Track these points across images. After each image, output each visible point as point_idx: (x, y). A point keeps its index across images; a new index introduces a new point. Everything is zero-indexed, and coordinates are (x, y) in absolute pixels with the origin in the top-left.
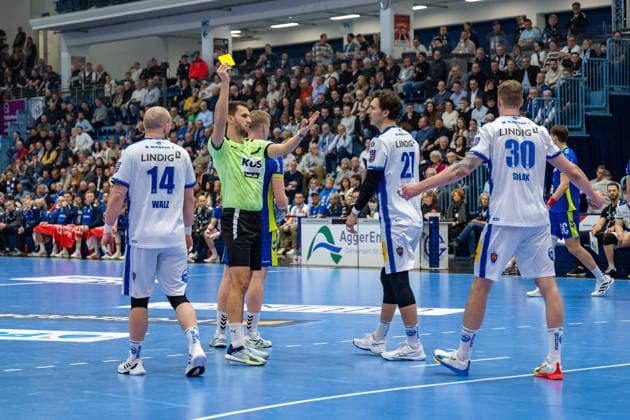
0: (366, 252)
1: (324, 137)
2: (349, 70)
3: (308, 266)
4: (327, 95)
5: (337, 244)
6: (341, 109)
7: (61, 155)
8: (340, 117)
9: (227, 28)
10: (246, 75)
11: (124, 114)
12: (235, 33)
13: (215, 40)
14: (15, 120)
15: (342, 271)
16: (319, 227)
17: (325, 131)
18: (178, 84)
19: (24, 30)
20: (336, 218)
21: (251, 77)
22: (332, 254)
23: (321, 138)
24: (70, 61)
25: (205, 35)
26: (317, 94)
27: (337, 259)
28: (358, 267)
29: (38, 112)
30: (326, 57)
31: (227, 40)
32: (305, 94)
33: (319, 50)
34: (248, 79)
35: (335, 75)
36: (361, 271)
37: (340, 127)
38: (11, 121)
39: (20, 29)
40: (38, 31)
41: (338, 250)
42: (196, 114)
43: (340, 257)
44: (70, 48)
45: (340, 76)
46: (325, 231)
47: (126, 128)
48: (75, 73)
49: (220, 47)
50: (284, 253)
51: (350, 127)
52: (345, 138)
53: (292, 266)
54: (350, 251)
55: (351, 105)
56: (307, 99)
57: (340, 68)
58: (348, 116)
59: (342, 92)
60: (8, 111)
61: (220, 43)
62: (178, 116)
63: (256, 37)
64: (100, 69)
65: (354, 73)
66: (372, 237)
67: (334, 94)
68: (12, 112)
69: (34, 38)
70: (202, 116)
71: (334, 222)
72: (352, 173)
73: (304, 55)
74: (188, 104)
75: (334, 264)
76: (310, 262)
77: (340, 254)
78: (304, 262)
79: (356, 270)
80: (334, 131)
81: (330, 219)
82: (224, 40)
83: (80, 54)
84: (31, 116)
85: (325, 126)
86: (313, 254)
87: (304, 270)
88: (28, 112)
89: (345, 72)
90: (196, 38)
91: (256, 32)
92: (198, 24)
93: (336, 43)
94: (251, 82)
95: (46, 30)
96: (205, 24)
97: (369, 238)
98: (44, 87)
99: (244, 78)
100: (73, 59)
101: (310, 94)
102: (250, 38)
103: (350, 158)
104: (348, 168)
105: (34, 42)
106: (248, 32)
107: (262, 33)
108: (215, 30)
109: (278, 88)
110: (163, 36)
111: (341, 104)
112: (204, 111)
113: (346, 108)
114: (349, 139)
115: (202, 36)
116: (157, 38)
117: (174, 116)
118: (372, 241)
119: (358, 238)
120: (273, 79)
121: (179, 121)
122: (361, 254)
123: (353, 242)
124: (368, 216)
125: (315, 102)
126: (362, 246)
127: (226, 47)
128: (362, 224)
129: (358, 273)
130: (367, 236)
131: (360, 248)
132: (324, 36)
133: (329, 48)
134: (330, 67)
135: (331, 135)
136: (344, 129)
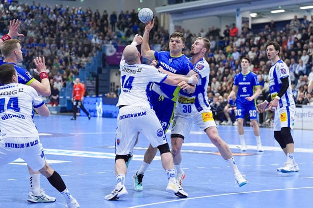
0: (306, 122)
1: (292, 65)
2: (306, 33)
4: (295, 45)
6: (302, 52)
8: (301, 56)
9: (249, 12)
10: (257, 35)
12: (254, 15)
13: (243, 18)
17: (292, 63)
18: (224, 39)
21: (260, 36)
23: (290, 66)
24: (174, 27)
25: (238, 15)
26: (289, 45)
28: (302, 129)
30: (296, 27)
31: (249, 18)
33: (293, 23)
34: (257, 37)
35: (300, 35)
36: (304, 131)
37: (300, 61)
40: (161, 13)
42: (231, 54)
44: (174, 21)
45: (302, 36)
49: (245, 21)
50: (269, 122)
51: (305, 61)
53: (270, 128)
54: (298, 121)
55: (307, 50)
56: (285, 47)
57: (302, 32)
58: (305, 55)
59: (302, 44)
61: (245, 20)
62: (223, 54)
63: (264, 16)
64: (188, 32)
65: (309, 34)
66: (309, 114)
67: (298, 44)
69: (158, 17)
70: (234, 54)
72: (304, 83)
73: (285, 26)
74: (228, 49)
79: (300, 131)
80: (297, 62)
82: (247, 18)
83: (178, 24)
85: (292, 60)
90: (233, 17)
91: (264, 15)
92: (235, 10)
93: (301, 20)
95: (164, 13)
96: (238, 10)
98: (161, 40)
99: (255, 37)
100: (176, 27)
101: (286, 44)
102: (261, 17)
103: (303, 76)
105: (159, 19)
106: (260, 15)
107: (267, 15)
108: (243, 13)
110: (220, 16)
111: (302, 49)
112: (235, 52)
113: (304, 51)
114: (304, 66)
115: (236, 16)
116: (216, 17)
117: (221, 54)
118: (309, 116)
119: (302, 115)
120: (269, 37)
121: (223, 57)
122: (304, 123)
123: (300, 117)
124: (308, 104)
125: (289, 48)
126: (305, 118)
127: (248, 21)
128: (305, 107)
129: (302, 132)
130: (307, 114)
131: (303, 120)
132: (296, 17)
133: (298, 22)
134: (297, 31)
135: (296, 64)
136: (302, 62)
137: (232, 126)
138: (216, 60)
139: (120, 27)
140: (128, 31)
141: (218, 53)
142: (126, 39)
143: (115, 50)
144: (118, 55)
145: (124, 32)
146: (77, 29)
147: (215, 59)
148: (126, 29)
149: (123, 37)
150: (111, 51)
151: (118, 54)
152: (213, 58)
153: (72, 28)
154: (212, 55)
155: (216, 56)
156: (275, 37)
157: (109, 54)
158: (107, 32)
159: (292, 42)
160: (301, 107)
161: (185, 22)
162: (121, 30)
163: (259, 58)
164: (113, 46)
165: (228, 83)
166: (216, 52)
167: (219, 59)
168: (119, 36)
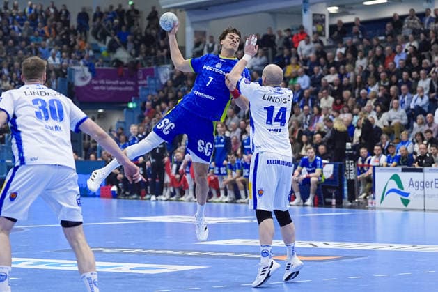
0: (432, 196)
1: (403, 98)
2: (427, 40)
3: (381, 209)
4: (408, 61)
5: (406, 190)
6: (418, 73)
8: (417, 80)
9: (325, 4)
10: (339, 45)
12: (333, 9)
13: (314, 15)
14: (146, 85)
15: (411, 213)
16: (391, 174)
17: (403, 92)
19: (157, 9)
20: (406, 167)
21: (345, 46)
22: (402, 199)
23: (401, 98)
24: (193, 33)
25: (305, 10)
26: (398, 60)
27: (406, 202)
28: (424, 210)
29: (166, 78)
31: (324, 15)
32: (389, 60)
34: (341, 48)
35: (415, 44)
36: (427, 213)
37: (419, 88)
38: (143, 85)
39: (154, 8)
40: (169, 9)
41: (407, 195)
42: (295, 78)
43: (408, 201)
44: (193, 23)
45: (420, 45)
46: (396, 178)
48: (197, 45)
49: (318, 20)
50: (365, 198)
52: (422, 97)
53: (368, 208)
54: (417, 196)
55: (428, 69)
56: (391, 64)
57: (419, 38)
58: (424, 79)
59: (421, 58)
60: (141, 77)
61: (319, 18)
63: (351, 12)
65: (432, 41)
66: (436, 183)
67: (414, 60)
68: (144, 78)
70: (300, 80)
71: (404, 170)
72: (426, 127)
75: (404, 207)
76: (383, 205)
77: (408, 198)
78: (378, 205)
79: (422, 213)
80: (413, 90)
81: (400, 168)
82: (321, 15)
83: (201, 28)
84: (160, 81)
85: (404, 87)
86: (385, 198)
87: (378, 212)
88: (158, 78)
89: (425, 40)
90: (298, 14)
91: (351, 8)
92: (300, 2)
93: (422, 16)
94: (343, 50)
95: (176, 8)
96: (305, 2)
97: (433, 184)
99: (337, 47)
100: (196, 33)
101: (392, 60)
102: (345, 13)
103: (425, 114)
104: (422, 123)
106: (344, 10)
107: (357, 9)
108: (315, 6)
109: (365, 55)
110: (273, 13)
111: (419, 68)
112: (302, 76)
113: (423, 72)
114: (426, 98)
115: (303, 13)
116: (267, 15)
118: (436, 187)
119: (424, 185)
120: (361, 47)
122: (427, 198)
123: (420, 188)
124: (433, 165)
125: (397, 66)
127: (324, 21)
128: (427, 172)
129: (425, 214)
130: (432, 182)
131: (426, 193)
132: (412, 10)
133: (417, 20)
134: (411, 36)
135: (410, 95)
137: (302, 207)
139: (99, 36)
140: (113, 41)
142: (109, 57)
143: (89, 75)
144: (95, 85)
145: (105, 43)
146: (22, 39)
148: (109, 39)
149: (104, 53)
150: (83, 79)
151: (95, 82)
153: (12, 38)
156: (371, 47)
157: (79, 83)
158: (75, 43)
159: (403, 56)
160: (421, 171)
161: (212, 23)
162: (100, 40)
163: (343, 83)
164: (86, 69)
168: (97, 51)
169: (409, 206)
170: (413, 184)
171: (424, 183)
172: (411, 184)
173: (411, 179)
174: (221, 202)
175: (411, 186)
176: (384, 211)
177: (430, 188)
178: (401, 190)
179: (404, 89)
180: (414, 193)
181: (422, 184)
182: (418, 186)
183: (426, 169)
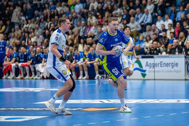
0: (158, 72)
1: (138, 15)
3: (130, 80)
5: (144, 68)
7: (8, 27)
11: (39, 6)
15: (147, 81)
16: (135, 60)
17: (138, 13)
20: (144, 55)
22: (142, 74)
23: (136, 16)
27: (144, 75)
28: (155, 79)
36: (156, 81)
37: (145, 10)
41: (145, 71)
42: (74, 5)
46: (138, 62)
47: (40, 13)
51: (151, 10)
54: (150, 72)
58: (150, 5)
62: (66, 7)
66: (161, 64)
71: (143, 57)
74: (70, 1)
75: (142, 78)
79: (153, 81)
80: (142, 12)
87: (128, 81)
97: (160, 65)
103: (151, 25)
104: (150, 30)
112: (78, 4)
117: (64, 7)
118: (161, 66)
119: (154, 65)
121: (66, 9)
122: (156, 73)
123: (152, 67)
124: (159, 54)
126: (157, 69)
128: (156, 58)
129: (155, 82)
130: (159, 64)
131: (156, 70)
135: (141, 14)
136: (148, 11)
138: (59, 13)
141: (61, 6)
147: (57, 12)
152: (55, 10)
154: (55, 9)
155: (59, 9)
160: (152, 57)
163: (104, 8)
165: (73, 36)
166: (58, 4)
167: (62, 12)
169: (146, 78)
170: (148, 65)
171: (154, 64)
172: (147, 65)
173: (147, 63)
174: (33, 79)
175: (147, 66)
176: (132, 81)
177: (158, 67)
178: (141, 69)
179: (138, 11)
180: (149, 70)
181: (153, 65)
182: (151, 66)
183: (155, 56)
